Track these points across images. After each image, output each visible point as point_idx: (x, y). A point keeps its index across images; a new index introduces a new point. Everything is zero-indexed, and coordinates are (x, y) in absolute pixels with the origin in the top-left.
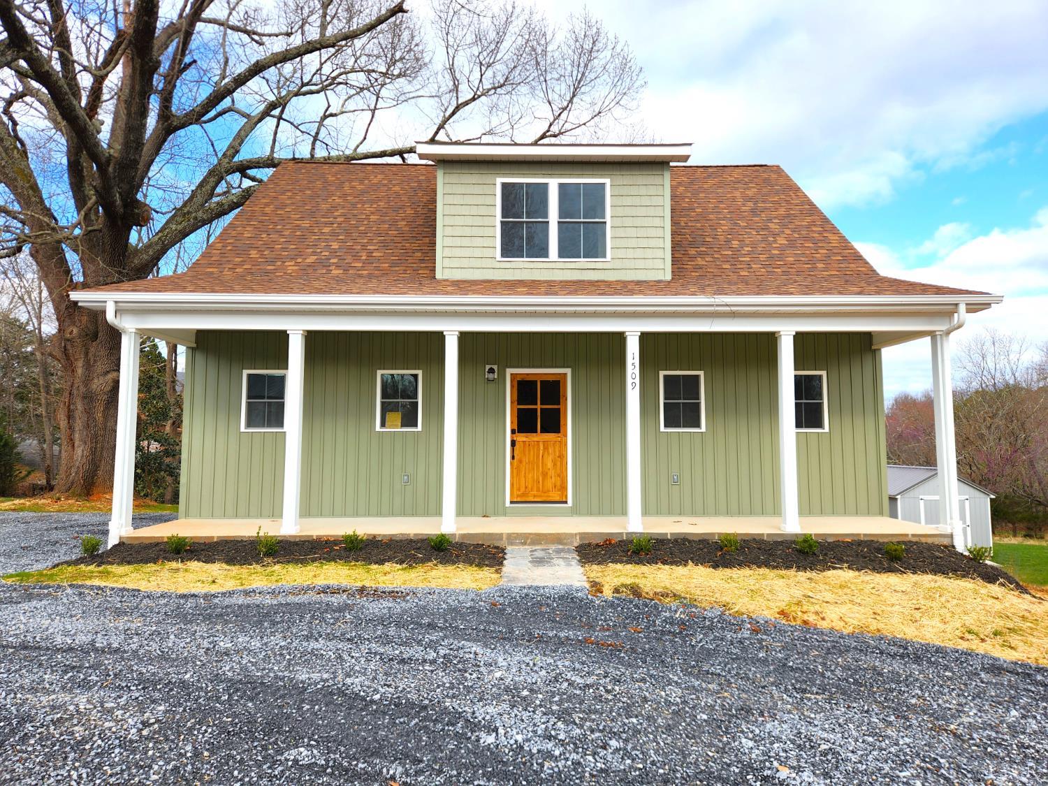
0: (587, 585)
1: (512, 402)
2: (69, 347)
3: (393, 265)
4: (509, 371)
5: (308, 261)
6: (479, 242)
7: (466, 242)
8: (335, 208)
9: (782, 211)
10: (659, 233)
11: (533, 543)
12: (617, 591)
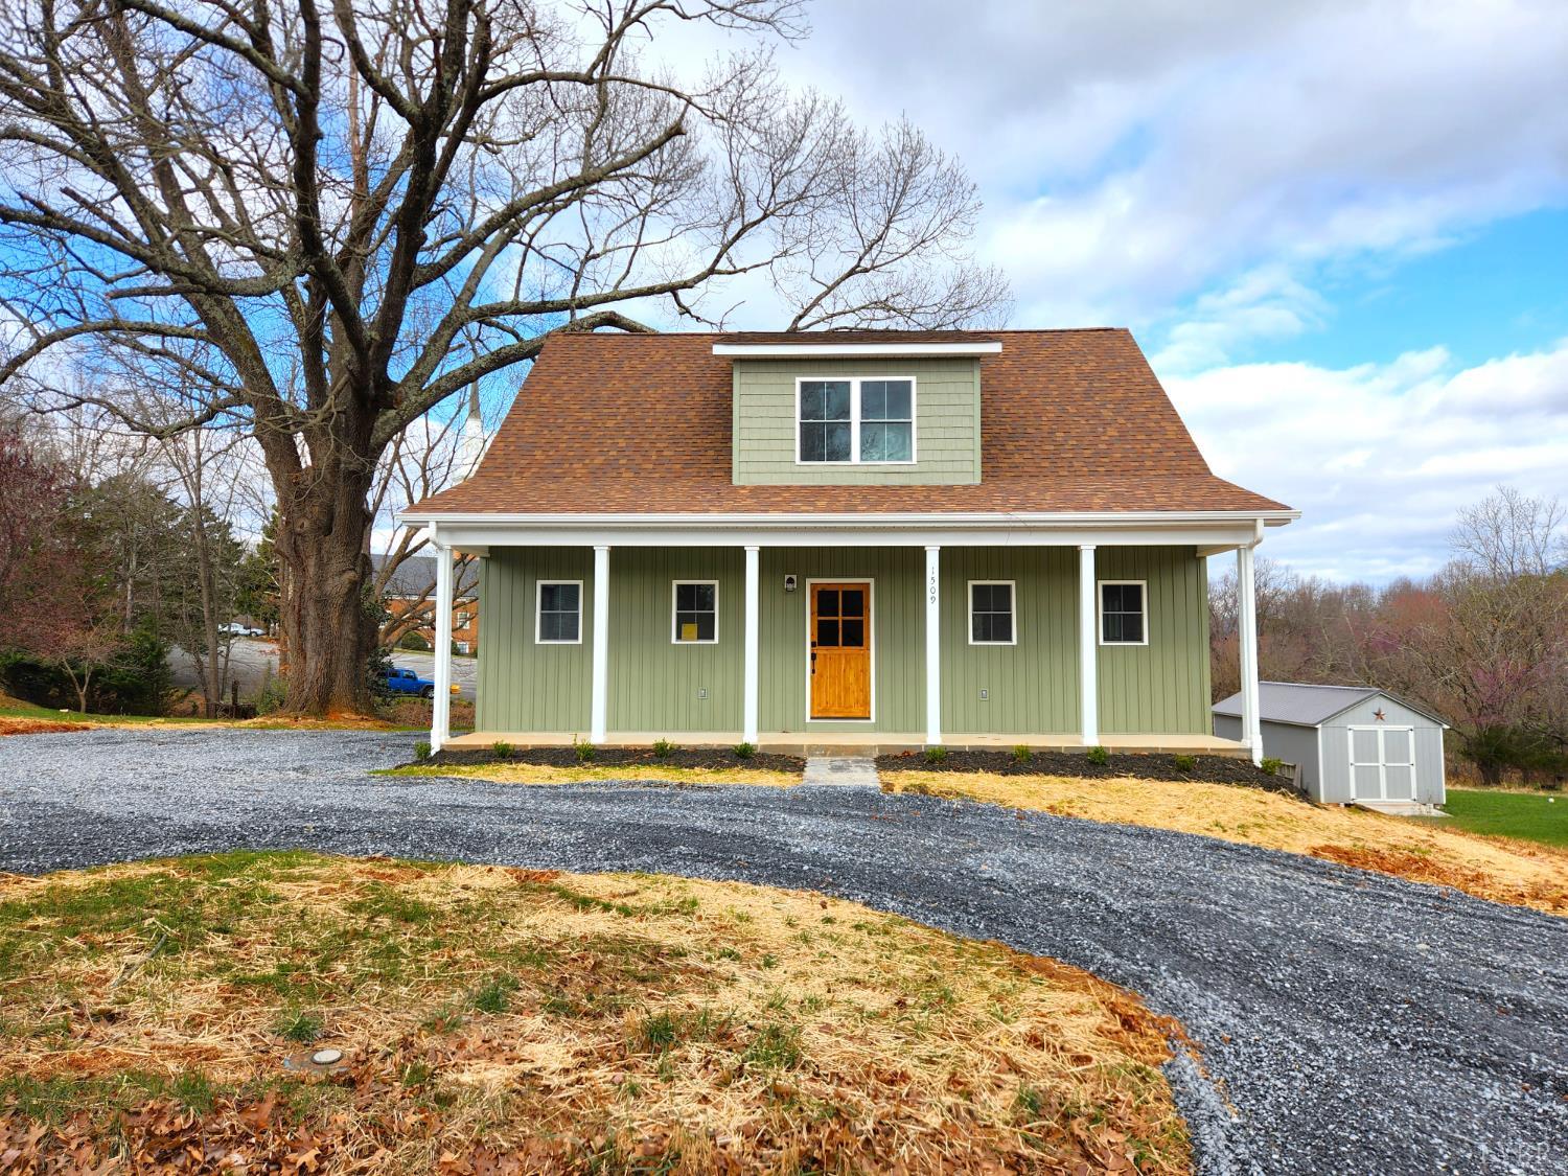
0: (880, 786)
1: (812, 614)
2: (299, 542)
3: (686, 465)
4: (809, 581)
5: (596, 461)
6: (775, 445)
7: (764, 445)
8: (616, 394)
9: (1120, 394)
10: (968, 433)
11: (832, 755)
12: (906, 789)
